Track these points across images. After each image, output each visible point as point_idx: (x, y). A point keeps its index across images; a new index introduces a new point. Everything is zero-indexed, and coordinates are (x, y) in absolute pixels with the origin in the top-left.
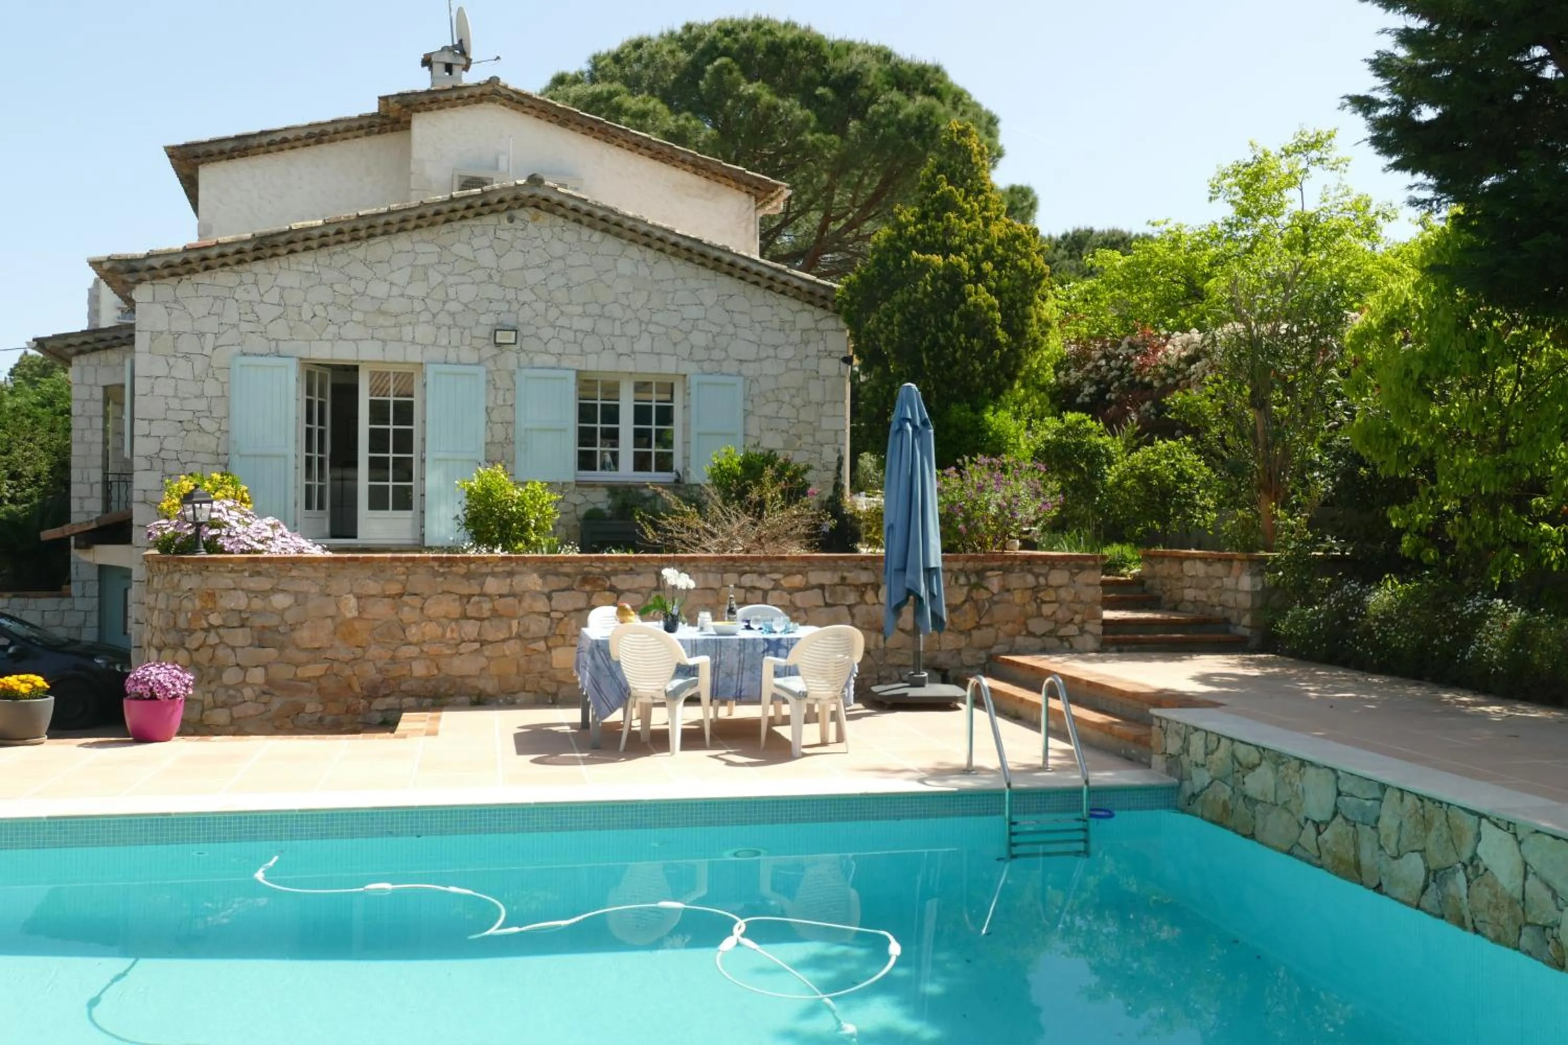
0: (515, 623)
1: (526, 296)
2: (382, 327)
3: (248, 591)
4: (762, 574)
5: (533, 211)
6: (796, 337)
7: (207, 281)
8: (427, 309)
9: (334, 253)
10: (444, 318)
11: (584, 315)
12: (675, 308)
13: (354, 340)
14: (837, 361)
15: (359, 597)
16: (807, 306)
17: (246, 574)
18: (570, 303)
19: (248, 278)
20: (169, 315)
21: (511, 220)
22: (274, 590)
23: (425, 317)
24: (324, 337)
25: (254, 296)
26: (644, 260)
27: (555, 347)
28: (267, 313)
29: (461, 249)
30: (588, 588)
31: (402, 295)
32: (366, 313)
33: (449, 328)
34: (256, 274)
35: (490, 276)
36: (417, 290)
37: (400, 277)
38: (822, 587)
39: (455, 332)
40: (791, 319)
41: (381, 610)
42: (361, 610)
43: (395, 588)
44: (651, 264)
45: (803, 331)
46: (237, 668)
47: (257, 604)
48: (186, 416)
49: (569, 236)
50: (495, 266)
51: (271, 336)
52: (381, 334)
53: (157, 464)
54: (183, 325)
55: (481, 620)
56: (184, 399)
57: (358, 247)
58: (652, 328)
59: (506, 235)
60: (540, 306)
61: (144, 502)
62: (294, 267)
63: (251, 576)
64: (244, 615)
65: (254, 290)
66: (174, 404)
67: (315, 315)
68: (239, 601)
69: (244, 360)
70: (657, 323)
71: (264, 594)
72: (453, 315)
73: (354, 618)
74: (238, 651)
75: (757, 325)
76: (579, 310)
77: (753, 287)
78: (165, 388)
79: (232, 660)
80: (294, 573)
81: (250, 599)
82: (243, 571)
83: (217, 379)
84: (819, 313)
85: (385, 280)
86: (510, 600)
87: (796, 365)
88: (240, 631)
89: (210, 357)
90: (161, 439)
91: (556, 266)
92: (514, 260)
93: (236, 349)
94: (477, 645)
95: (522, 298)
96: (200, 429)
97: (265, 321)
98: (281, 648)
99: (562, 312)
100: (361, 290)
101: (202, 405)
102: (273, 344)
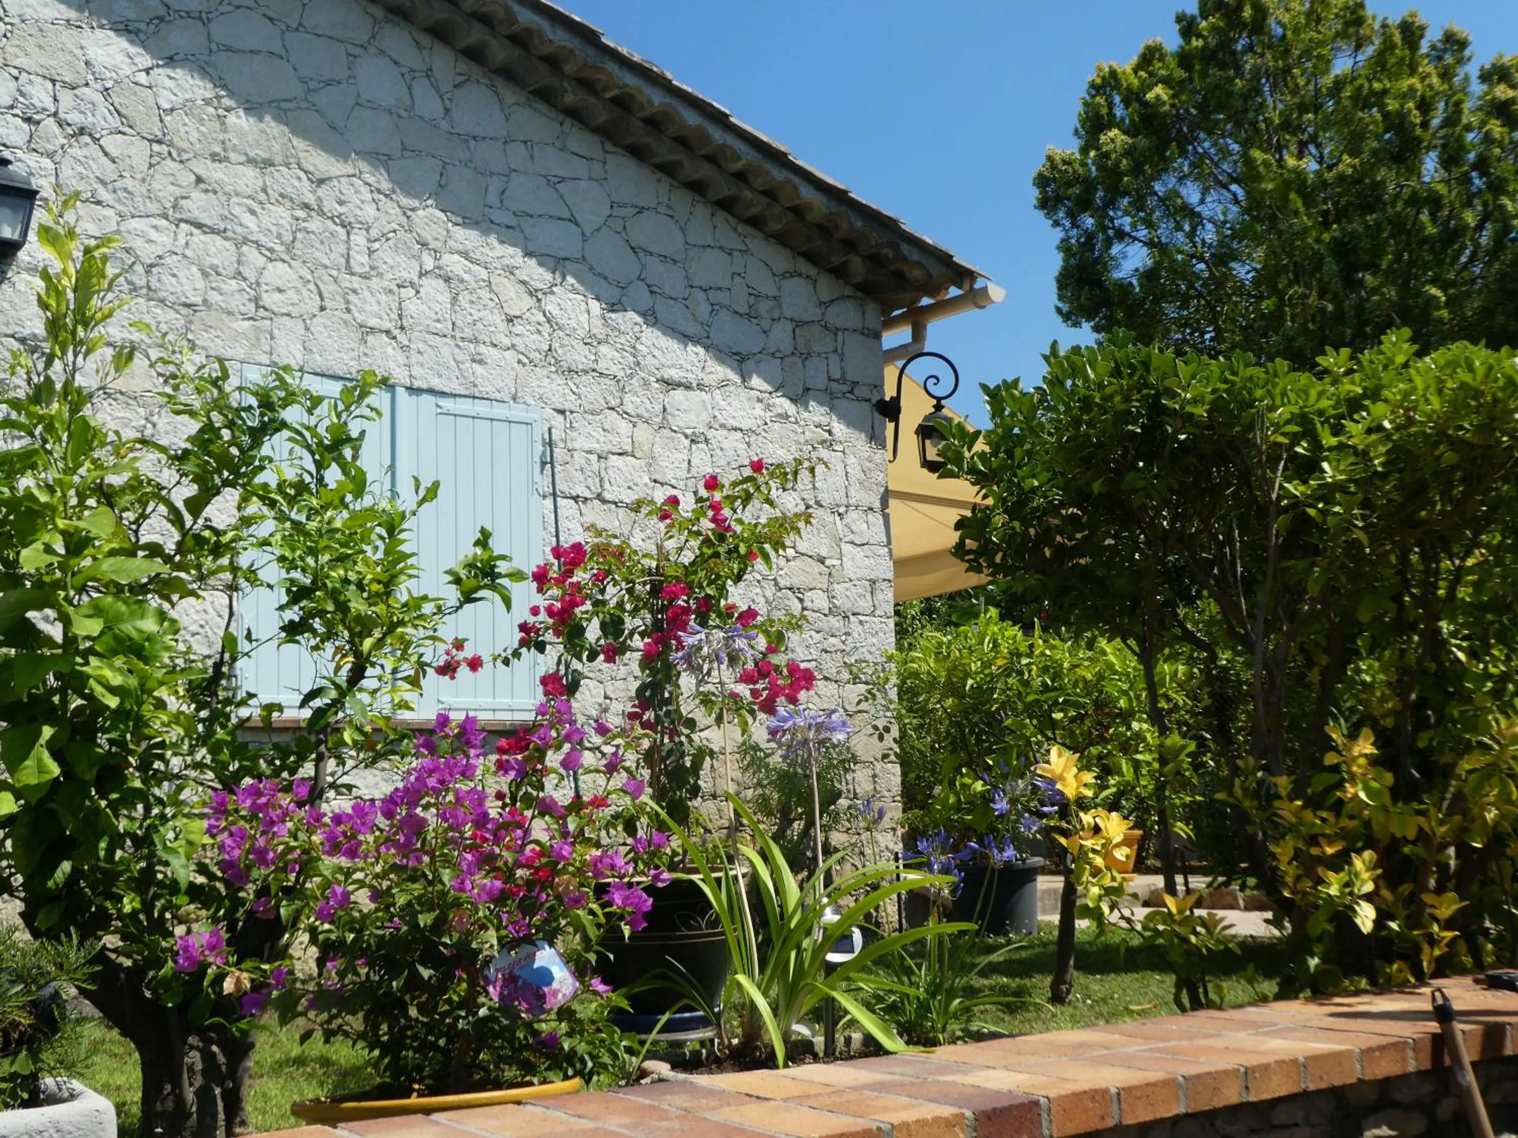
12: (512, 221)
16: (803, 265)
26: (428, 73)
40: (772, 291)
44: (446, 86)
45: (798, 324)
75: (701, 295)
76: (249, 178)
84: (827, 287)
99: (199, 180)
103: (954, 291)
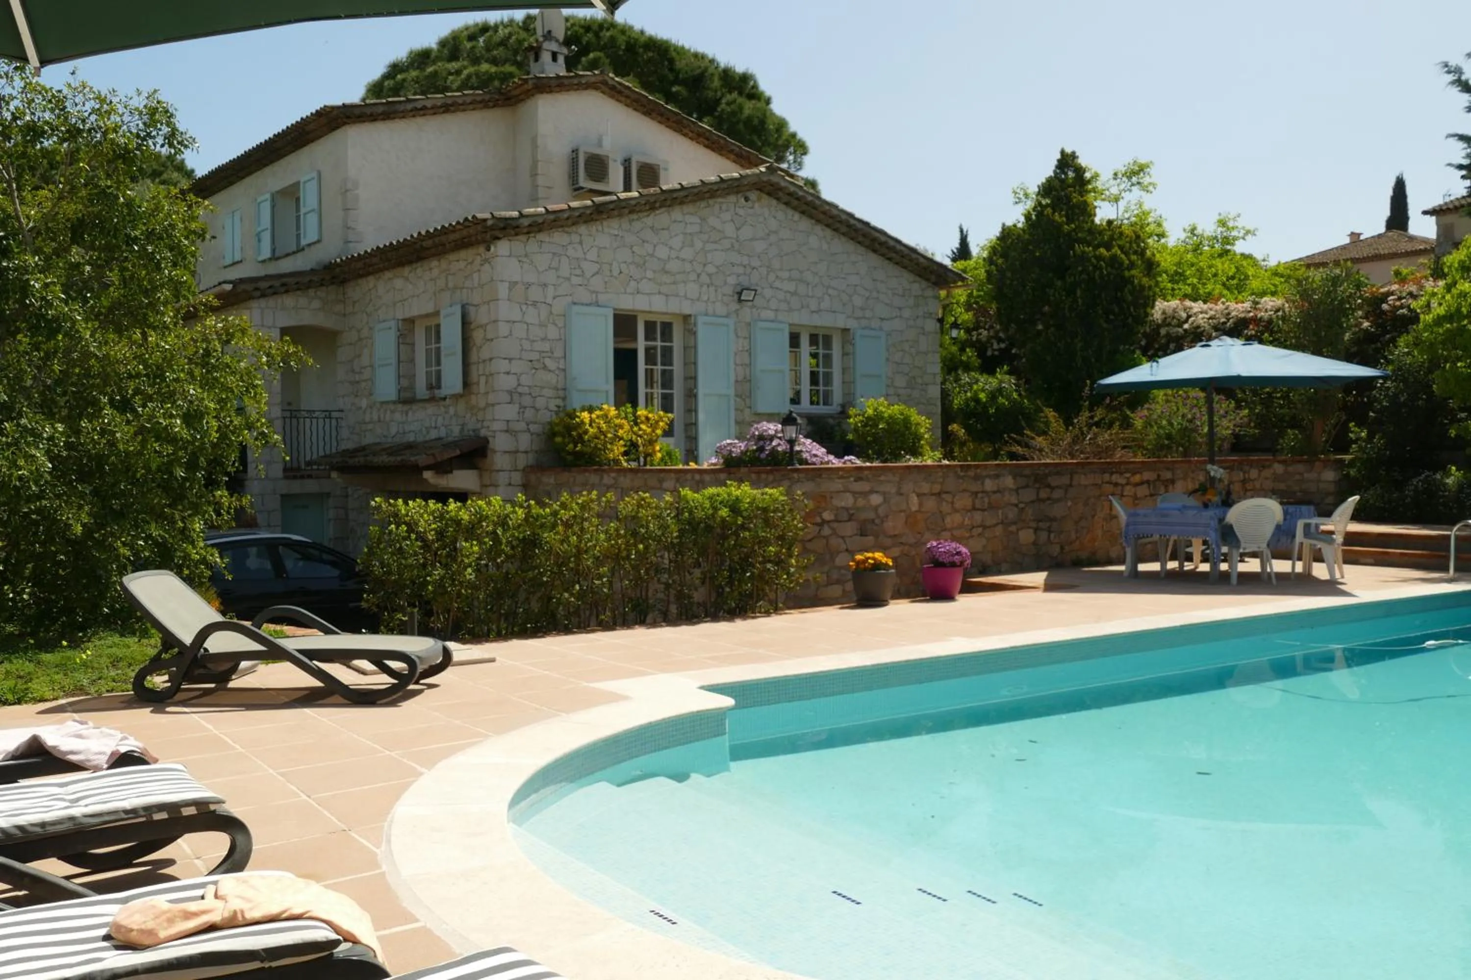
0: (1000, 512)
1: (756, 263)
2: (666, 283)
3: (854, 493)
4: (1121, 474)
5: (758, 192)
6: (911, 301)
7: (547, 239)
8: (694, 271)
9: (633, 220)
10: (704, 278)
11: (790, 279)
12: (843, 276)
13: (648, 294)
14: (935, 321)
15: (918, 495)
16: (918, 279)
17: (852, 479)
18: (781, 270)
19: (575, 238)
20: (522, 267)
21: (747, 199)
22: (872, 492)
23: (693, 277)
24: (628, 290)
25: (580, 254)
26: (825, 237)
27: (773, 304)
28: (589, 268)
29: (712, 221)
30: (1037, 485)
31: (677, 258)
32: (654, 272)
33: (708, 286)
34: (581, 235)
35: (733, 246)
36: (688, 253)
37: (676, 242)
38: (1148, 482)
39: (712, 289)
41: (931, 504)
42: (921, 505)
43: (937, 488)
44: (829, 240)
46: (846, 554)
47: (861, 502)
48: (535, 356)
49: (780, 215)
50: (735, 236)
51: (592, 288)
52: (664, 289)
53: (516, 397)
54: (531, 278)
55: (983, 510)
56: (534, 341)
57: (648, 216)
58: (830, 291)
59: (741, 212)
60: (764, 271)
61: (507, 431)
62: (606, 230)
63: (855, 481)
64: (852, 512)
65: (579, 247)
66: (527, 345)
67: (621, 272)
68: (847, 501)
69: (576, 308)
70: (834, 289)
71: (865, 494)
72: (710, 275)
73: (916, 511)
74: (847, 540)
75: (890, 291)
76: (787, 275)
77: (887, 262)
78: (520, 331)
79: (844, 547)
80: (882, 478)
81: (856, 500)
82: (848, 477)
83: (556, 325)
84: (924, 284)
85: (667, 245)
86: (998, 495)
87: (911, 323)
88: (849, 524)
89: (551, 305)
90: (518, 376)
91: (773, 238)
92: (746, 233)
93: (569, 299)
94: (980, 530)
95: (753, 264)
96: (545, 367)
97: (588, 274)
98: (877, 536)
99: (777, 277)
100: (651, 252)
101: (546, 347)
102: (594, 295)
103: (960, 283)
